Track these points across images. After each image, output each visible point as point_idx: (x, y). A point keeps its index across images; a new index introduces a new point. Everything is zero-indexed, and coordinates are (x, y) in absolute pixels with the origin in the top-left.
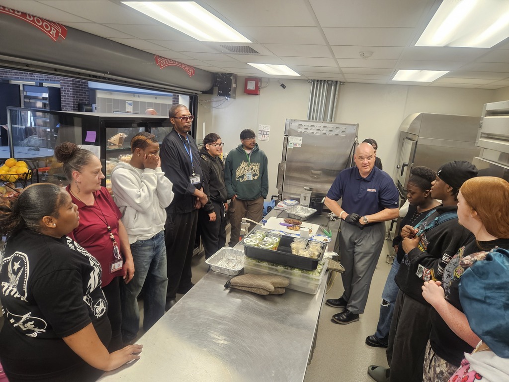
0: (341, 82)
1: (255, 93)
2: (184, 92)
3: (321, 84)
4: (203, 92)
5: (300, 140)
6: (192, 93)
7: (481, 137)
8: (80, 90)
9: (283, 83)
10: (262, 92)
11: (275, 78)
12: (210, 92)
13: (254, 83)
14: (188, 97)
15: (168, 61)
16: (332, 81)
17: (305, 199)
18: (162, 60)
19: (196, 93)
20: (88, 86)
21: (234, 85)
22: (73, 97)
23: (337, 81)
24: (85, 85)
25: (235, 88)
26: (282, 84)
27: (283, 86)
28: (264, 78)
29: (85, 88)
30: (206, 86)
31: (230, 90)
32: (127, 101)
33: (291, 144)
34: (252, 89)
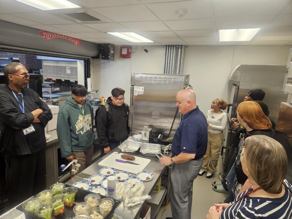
0: (185, 46)
1: (127, 56)
2: (77, 57)
3: (171, 48)
4: (93, 58)
5: (143, 89)
6: (85, 58)
7: (288, 83)
8: (31, 61)
9: (146, 48)
10: (133, 56)
11: (140, 46)
12: (97, 57)
13: (126, 49)
14: (83, 61)
15: (54, 35)
16: (179, 45)
17: (145, 136)
18: (48, 34)
19: (88, 58)
20: (36, 58)
21: (112, 52)
22: (26, 65)
23: (182, 45)
24: (34, 58)
25: (114, 54)
26: (145, 50)
27: (146, 51)
28: (133, 46)
29: (34, 59)
30: (93, 53)
31: (109, 55)
32: (67, 67)
33: (136, 92)
34: (125, 54)
